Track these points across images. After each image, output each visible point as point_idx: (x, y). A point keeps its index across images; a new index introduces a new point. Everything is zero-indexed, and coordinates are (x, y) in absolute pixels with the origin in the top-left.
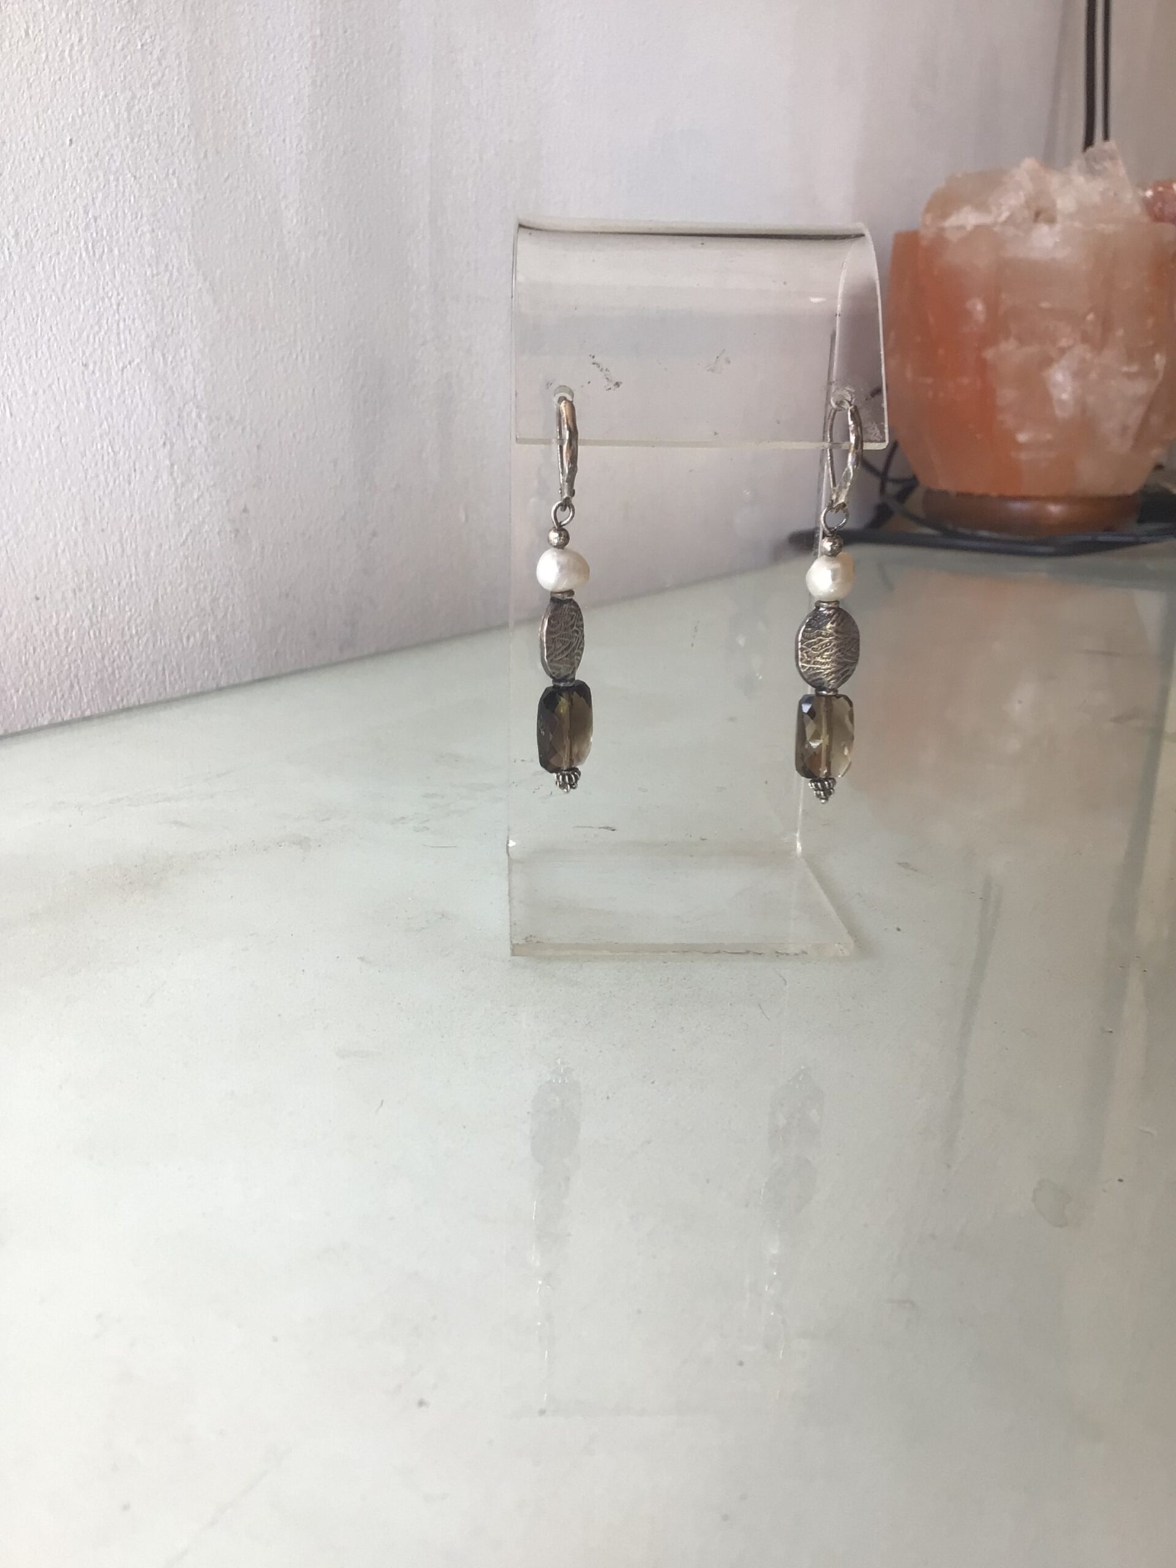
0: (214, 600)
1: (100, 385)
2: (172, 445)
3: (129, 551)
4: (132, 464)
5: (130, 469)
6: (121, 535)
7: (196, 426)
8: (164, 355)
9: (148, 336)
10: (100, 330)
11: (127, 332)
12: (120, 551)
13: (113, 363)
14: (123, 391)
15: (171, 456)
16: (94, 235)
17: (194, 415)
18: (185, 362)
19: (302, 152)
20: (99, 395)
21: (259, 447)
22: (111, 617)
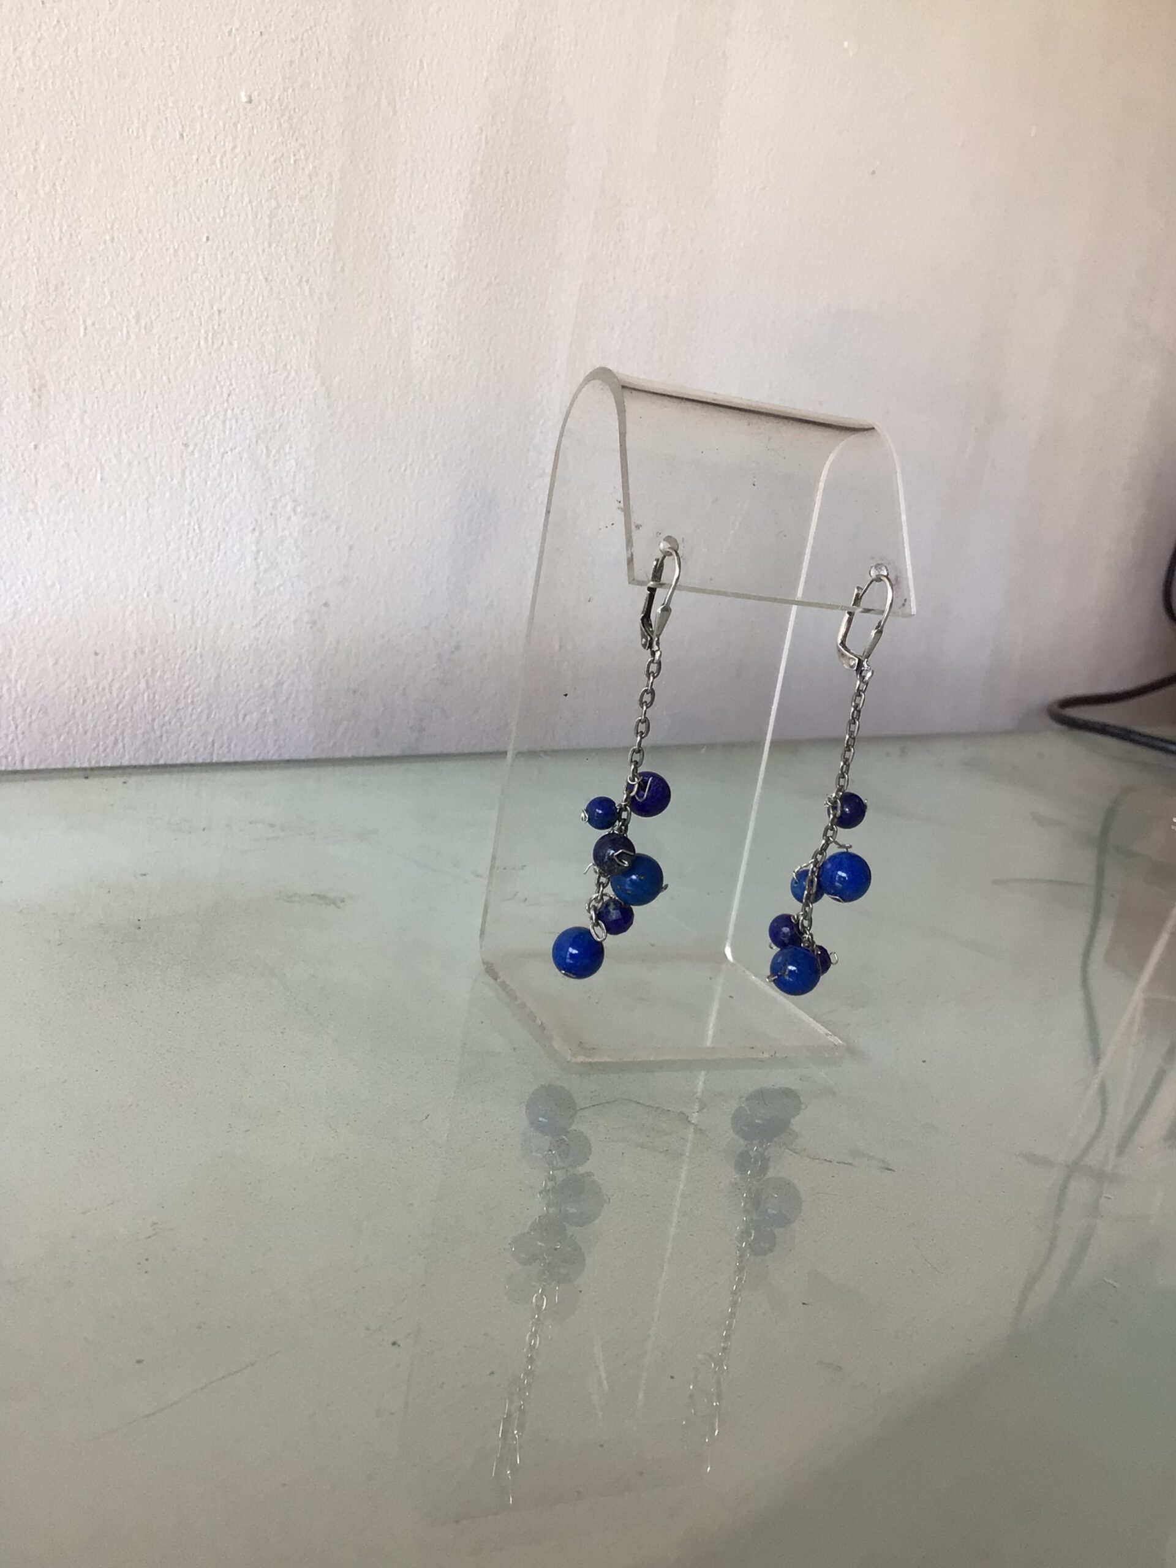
0: (280, 684)
1: (197, 465)
2: (261, 533)
3: (198, 624)
4: (216, 544)
5: (214, 548)
6: (193, 607)
7: (289, 518)
8: (267, 448)
9: (254, 427)
10: (206, 416)
11: (234, 421)
12: (189, 623)
13: (214, 447)
14: (220, 475)
15: (258, 543)
16: (216, 327)
17: (289, 508)
18: (288, 457)
19: (443, 279)
20: (194, 475)
21: (351, 548)
22: (169, 683)
